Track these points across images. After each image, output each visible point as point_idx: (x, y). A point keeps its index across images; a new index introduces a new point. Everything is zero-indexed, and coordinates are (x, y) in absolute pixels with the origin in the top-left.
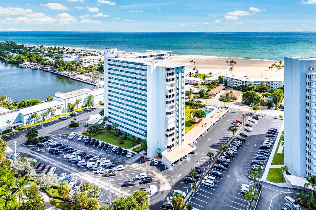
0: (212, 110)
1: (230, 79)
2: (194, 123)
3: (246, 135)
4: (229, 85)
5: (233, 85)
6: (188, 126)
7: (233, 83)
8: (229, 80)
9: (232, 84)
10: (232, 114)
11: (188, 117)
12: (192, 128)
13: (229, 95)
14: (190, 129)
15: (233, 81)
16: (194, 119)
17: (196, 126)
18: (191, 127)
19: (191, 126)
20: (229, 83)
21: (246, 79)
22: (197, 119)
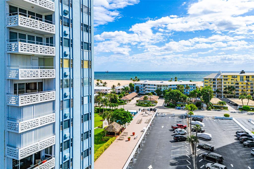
0: (134, 115)
1: (142, 85)
2: (112, 134)
3: (213, 148)
4: (141, 93)
5: (146, 92)
6: (100, 143)
7: (146, 89)
8: (141, 87)
9: (144, 90)
10: (162, 118)
11: (99, 127)
12: (108, 145)
13: (147, 99)
14: (105, 149)
15: (146, 87)
16: (113, 127)
17: (115, 141)
18: (106, 143)
19: (106, 141)
20: (141, 90)
21: (161, 82)
22: (117, 127)
